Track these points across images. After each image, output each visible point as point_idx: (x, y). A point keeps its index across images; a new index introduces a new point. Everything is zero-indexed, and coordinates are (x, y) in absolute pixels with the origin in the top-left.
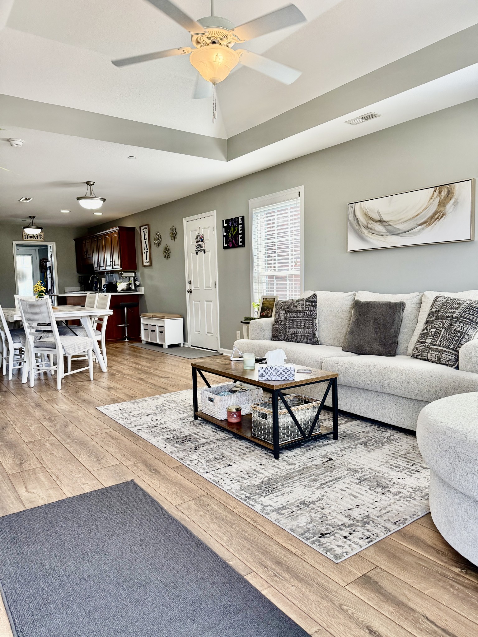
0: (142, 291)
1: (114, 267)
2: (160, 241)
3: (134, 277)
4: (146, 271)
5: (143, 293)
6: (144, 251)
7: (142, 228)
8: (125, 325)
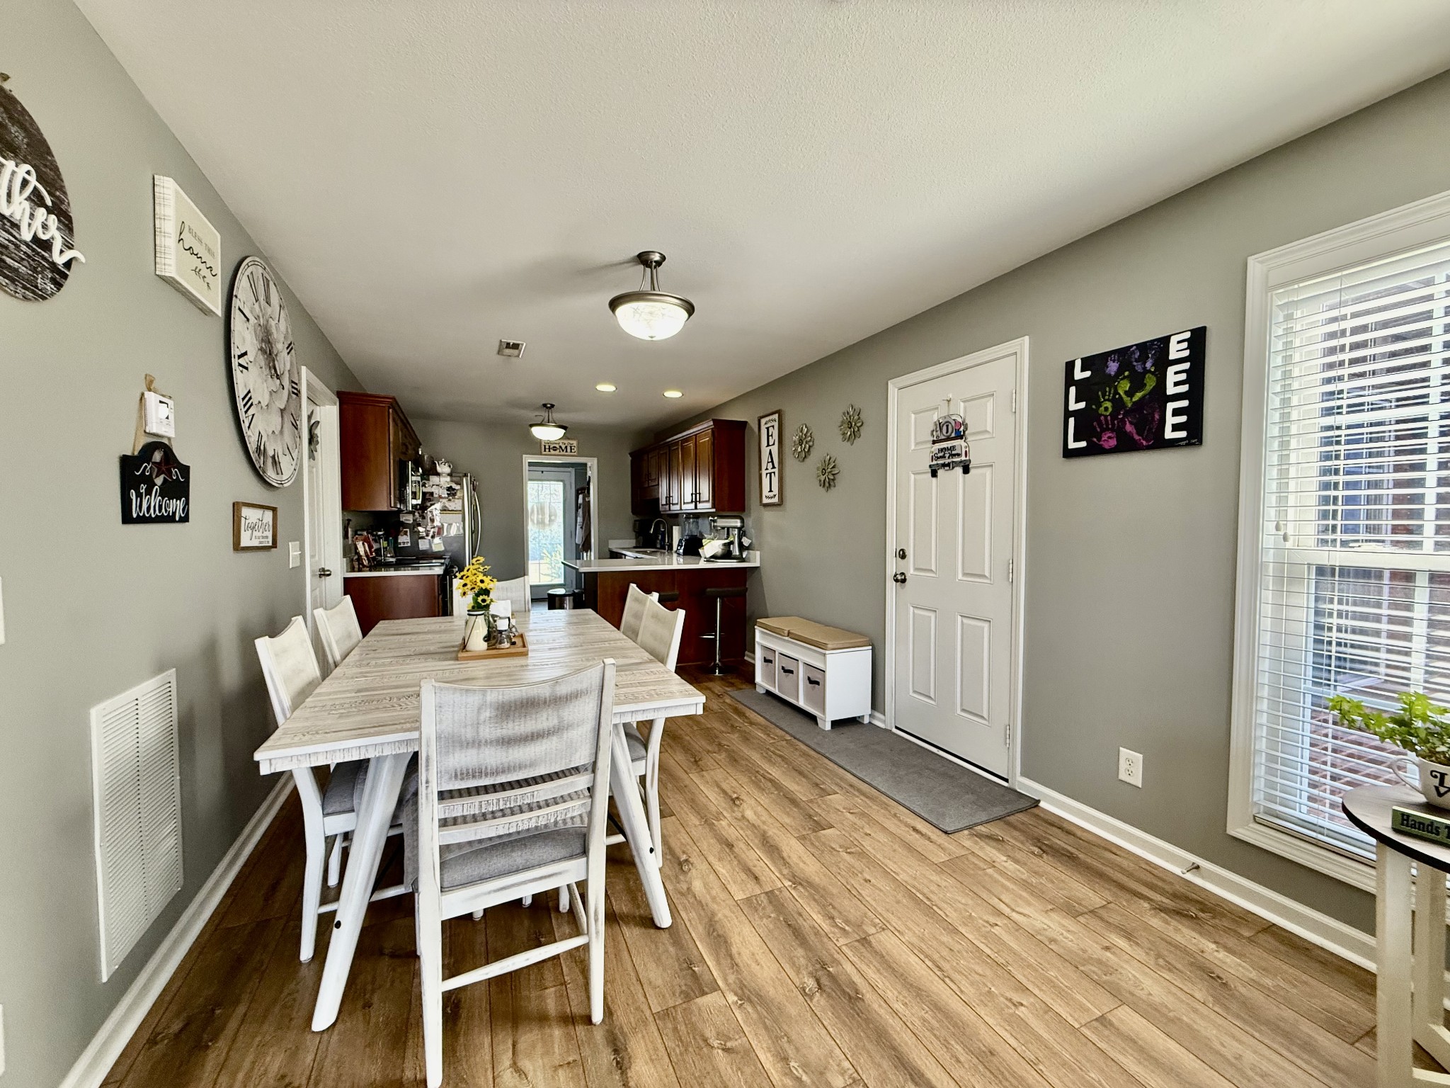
0: (755, 559)
1: (699, 506)
2: (810, 447)
3: (740, 529)
4: (768, 515)
5: (757, 564)
6: (764, 472)
7: (763, 421)
8: (716, 635)
